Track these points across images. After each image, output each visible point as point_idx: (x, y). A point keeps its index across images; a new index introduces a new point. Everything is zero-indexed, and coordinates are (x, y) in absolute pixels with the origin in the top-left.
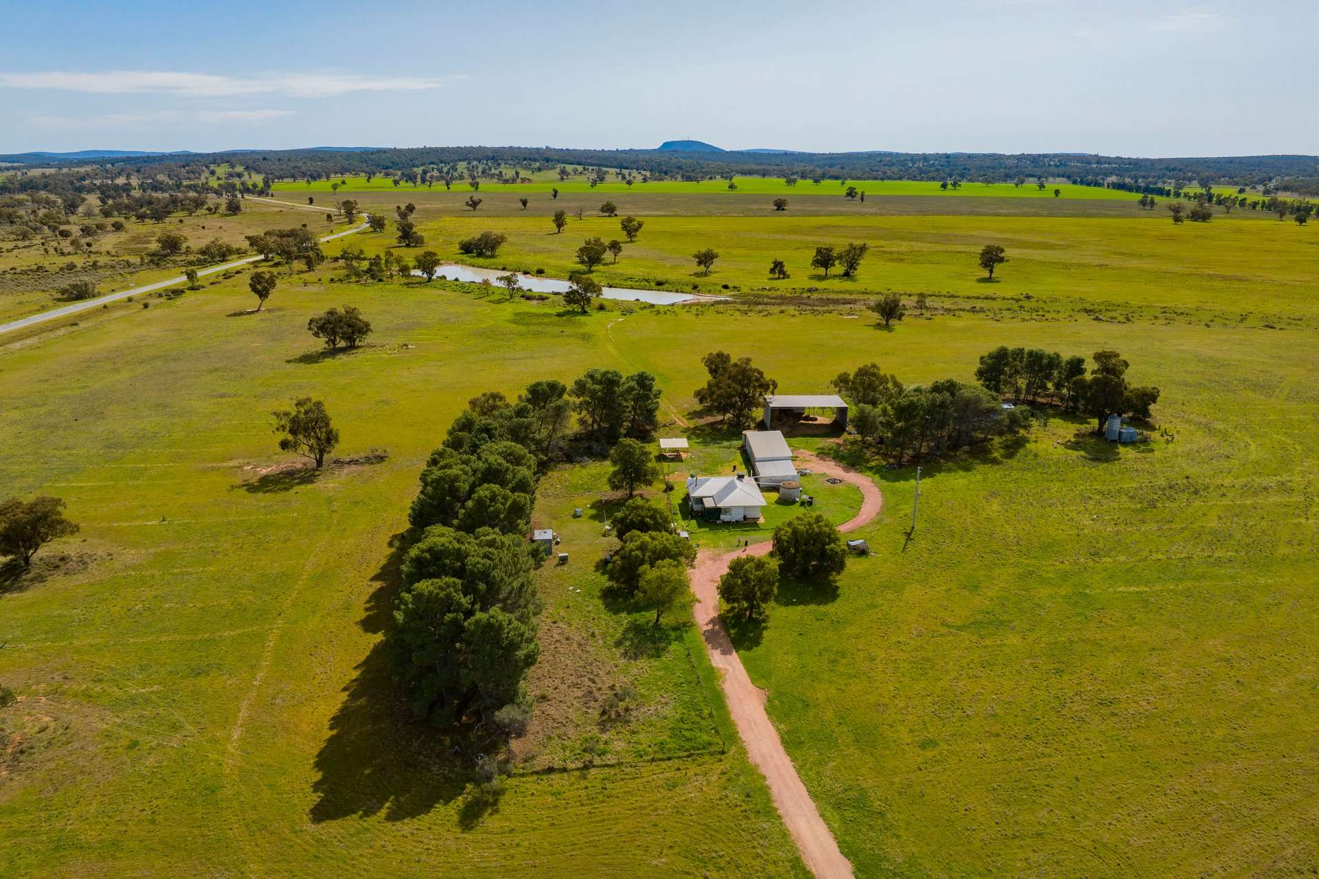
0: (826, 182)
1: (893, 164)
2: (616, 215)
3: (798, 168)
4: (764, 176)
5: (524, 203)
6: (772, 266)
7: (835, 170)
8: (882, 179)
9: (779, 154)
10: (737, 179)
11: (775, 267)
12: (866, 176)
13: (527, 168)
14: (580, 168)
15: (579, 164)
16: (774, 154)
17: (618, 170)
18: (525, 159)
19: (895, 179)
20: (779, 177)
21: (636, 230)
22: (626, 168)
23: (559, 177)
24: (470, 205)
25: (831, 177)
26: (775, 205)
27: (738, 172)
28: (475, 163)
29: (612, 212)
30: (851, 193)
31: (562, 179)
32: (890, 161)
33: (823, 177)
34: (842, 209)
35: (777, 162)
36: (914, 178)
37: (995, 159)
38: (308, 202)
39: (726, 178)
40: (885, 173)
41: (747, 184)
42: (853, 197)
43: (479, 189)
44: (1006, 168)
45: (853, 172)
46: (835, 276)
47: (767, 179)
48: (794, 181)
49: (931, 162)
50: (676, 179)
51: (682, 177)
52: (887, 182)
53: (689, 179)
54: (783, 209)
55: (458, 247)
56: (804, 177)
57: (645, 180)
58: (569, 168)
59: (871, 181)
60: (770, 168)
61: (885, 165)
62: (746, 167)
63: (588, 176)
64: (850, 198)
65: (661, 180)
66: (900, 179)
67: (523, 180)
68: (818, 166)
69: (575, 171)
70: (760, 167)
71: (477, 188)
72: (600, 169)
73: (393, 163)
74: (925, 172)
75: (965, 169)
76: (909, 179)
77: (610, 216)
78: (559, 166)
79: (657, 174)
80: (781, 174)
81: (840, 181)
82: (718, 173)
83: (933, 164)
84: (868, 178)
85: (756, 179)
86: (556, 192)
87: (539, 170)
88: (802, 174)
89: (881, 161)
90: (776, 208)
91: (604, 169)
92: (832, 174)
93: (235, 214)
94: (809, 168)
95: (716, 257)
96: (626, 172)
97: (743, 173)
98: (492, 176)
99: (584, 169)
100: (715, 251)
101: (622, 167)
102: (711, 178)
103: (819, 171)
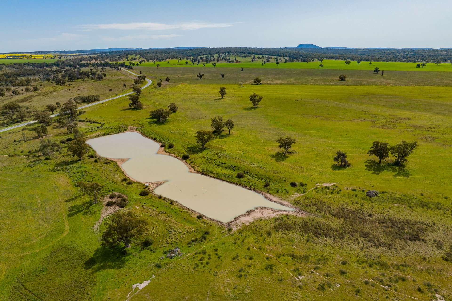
0: (362, 62)
1: (390, 54)
2: (261, 84)
3: (350, 55)
4: (336, 59)
5: (223, 76)
6: (336, 156)
7: (366, 56)
8: (387, 61)
9: (342, 49)
10: (325, 61)
11: (339, 156)
12: (379, 59)
13: (240, 56)
14: (260, 56)
15: (261, 54)
16: (340, 49)
17: (276, 57)
18: (241, 53)
19: (392, 61)
20: (342, 60)
21: (259, 101)
22: (280, 56)
23: (252, 60)
24: (199, 77)
25: (364, 60)
26: (340, 78)
27: (325, 58)
28: (221, 54)
29: (259, 82)
30: (377, 70)
31: (253, 61)
32: (388, 53)
33: (361, 60)
34: (374, 80)
35: (342, 53)
36: (401, 61)
37: (436, 52)
38: (139, 73)
39: (320, 60)
40: (387, 58)
41: (328, 63)
42: (377, 72)
43: (216, 66)
44: (442, 56)
45: (374, 57)
46: (389, 165)
47: (337, 61)
48: (349, 62)
49: (407, 53)
50: (299, 61)
51: (301, 60)
52: (390, 63)
53: (304, 61)
54: (344, 80)
55: (149, 114)
56: (353, 60)
57: (286, 61)
58: (256, 56)
59: (382, 62)
60: (338, 56)
61: (387, 54)
62: (329, 55)
63: (263, 60)
64: (376, 73)
65: (293, 61)
66: (395, 61)
67: (237, 61)
68: (358, 55)
69: (258, 58)
70: (335, 55)
71: (215, 66)
72: (268, 57)
73: (193, 54)
74: (405, 58)
75: (423, 56)
76: (399, 61)
77: (258, 84)
78: (253, 55)
79: (291, 59)
80: (343, 58)
81: (369, 62)
82: (316, 58)
83: (408, 54)
84: (381, 61)
85: (332, 61)
86: (242, 69)
87: (245, 57)
88: (352, 59)
89: (385, 53)
90: (340, 79)
91: (270, 57)
92: (365, 58)
93: (100, 80)
94: (355, 56)
95: (294, 142)
96: (279, 58)
97: (327, 58)
98: (225, 60)
99: (262, 57)
100: (293, 138)
101: (278, 56)
102: (313, 61)
103: (359, 57)
